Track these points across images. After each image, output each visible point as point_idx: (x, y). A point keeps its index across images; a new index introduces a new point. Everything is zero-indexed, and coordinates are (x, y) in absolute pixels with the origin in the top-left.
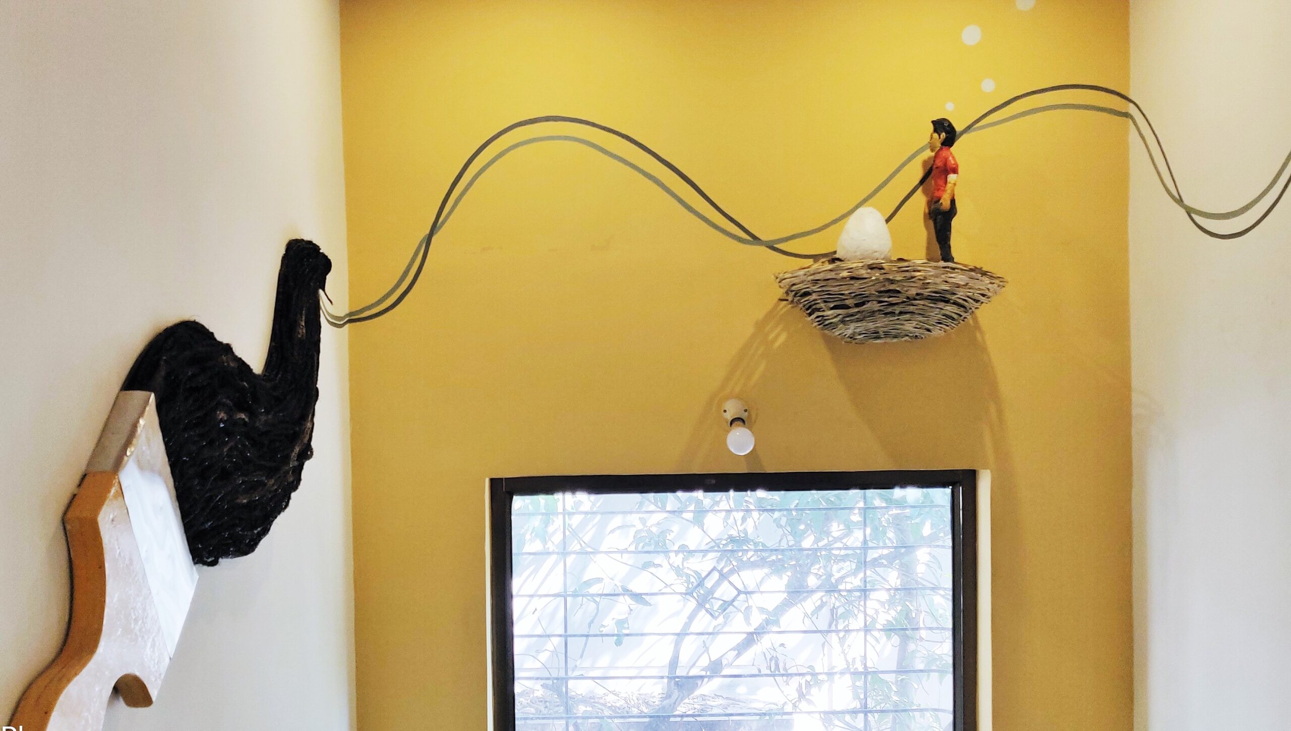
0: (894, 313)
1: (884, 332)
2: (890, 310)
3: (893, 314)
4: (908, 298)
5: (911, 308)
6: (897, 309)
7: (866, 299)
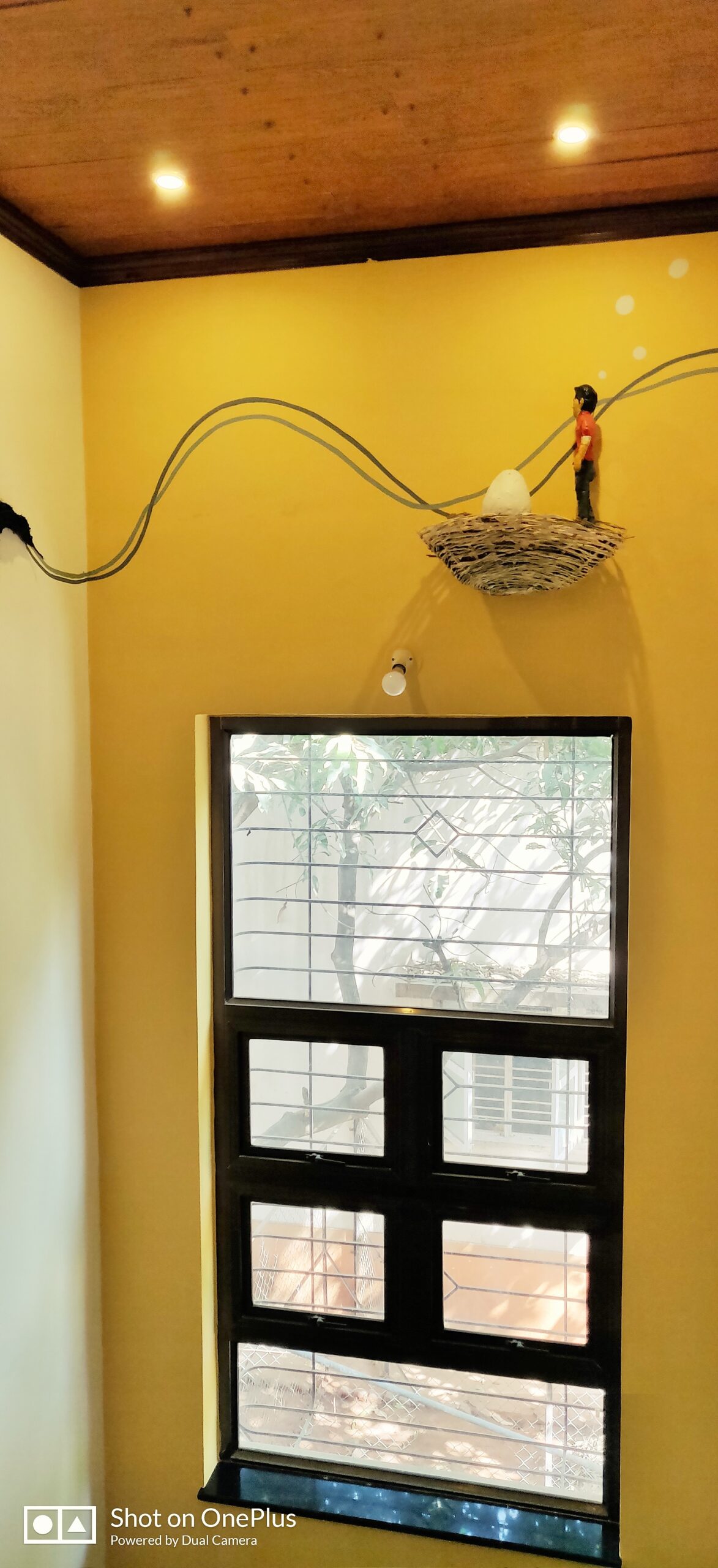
0: (512, 563)
1: (508, 582)
2: (508, 560)
3: (510, 564)
4: (521, 549)
5: (526, 559)
6: (514, 560)
7: (485, 551)
